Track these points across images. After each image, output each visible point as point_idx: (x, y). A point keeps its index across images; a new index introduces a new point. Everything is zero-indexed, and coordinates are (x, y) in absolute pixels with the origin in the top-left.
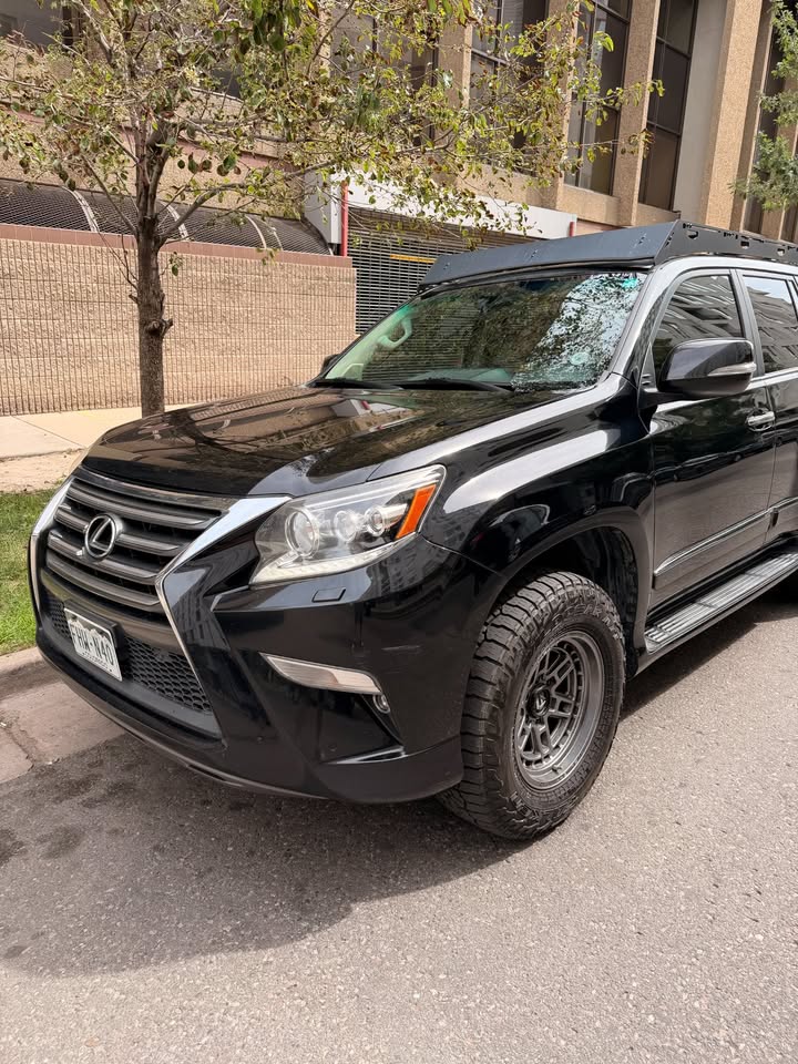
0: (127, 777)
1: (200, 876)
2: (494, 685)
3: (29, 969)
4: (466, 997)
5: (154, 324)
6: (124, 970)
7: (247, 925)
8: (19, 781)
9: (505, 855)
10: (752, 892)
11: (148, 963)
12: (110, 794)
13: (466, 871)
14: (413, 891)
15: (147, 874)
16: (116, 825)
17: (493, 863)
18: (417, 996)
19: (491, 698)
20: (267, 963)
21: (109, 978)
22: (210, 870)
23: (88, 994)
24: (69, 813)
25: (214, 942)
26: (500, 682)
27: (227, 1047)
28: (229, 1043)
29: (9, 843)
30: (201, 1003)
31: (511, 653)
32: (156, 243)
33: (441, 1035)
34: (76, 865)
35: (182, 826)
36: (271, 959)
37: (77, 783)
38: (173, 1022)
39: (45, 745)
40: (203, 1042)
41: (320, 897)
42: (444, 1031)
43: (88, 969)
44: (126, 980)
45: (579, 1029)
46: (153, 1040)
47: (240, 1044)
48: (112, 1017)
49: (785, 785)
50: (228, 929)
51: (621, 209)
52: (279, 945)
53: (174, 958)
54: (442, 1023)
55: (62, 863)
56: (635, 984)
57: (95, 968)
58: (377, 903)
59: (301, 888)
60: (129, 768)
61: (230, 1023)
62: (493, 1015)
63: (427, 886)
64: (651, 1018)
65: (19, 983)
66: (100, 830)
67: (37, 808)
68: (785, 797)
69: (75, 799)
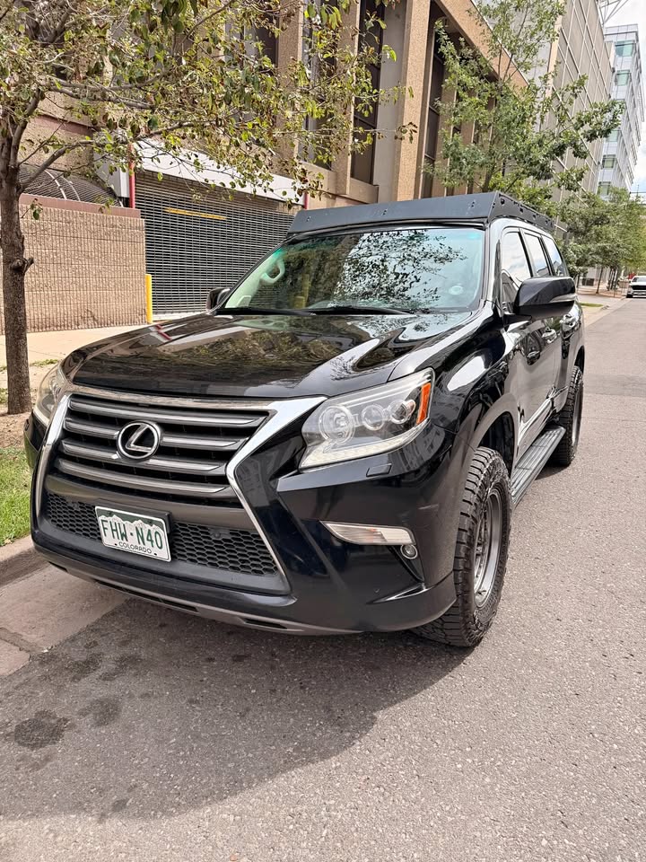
0: (127, 651)
1: (242, 716)
2: (466, 531)
3: (141, 815)
4: (493, 759)
5: (18, 262)
6: (225, 798)
7: (304, 744)
8: (26, 670)
9: (461, 660)
10: (628, 656)
11: (242, 789)
12: (121, 667)
13: (440, 676)
14: (412, 696)
15: (196, 722)
16: (143, 690)
17: (455, 666)
18: (459, 766)
19: (465, 541)
20: (336, 768)
21: (218, 807)
22: (248, 710)
23: (207, 823)
24: (92, 688)
25: (285, 762)
26: (470, 529)
27: (345, 834)
28: (344, 830)
29: (53, 721)
30: (305, 807)
31: (474, 508)
32: (18, 190)
33: (492, 789)
34: (128, 728)
35: (202, 681)
36: (338, 764)
37: (84, 663)
38: (291, 827)
39: (32, 637)
40: (324, 834)
41: (347, 714)
42: (493, 786)
43: (194, 803)
44: (232, 805)
45: (577, 763)
46: (283, 842)
47: (353, 829)
48: (240, 835)
49: (609, 585)
50: (291, 750)
51: (338, 180)
52: (338, 753)
53: (261, 779)
54: (487, 780)
55: (114, 729)
56: (593, 727)
57: (201, 803)
58: (391, 709)
59: (328, 709)
60: (124, 643)
61: (336, 817)
62: (517, 767)
63: (420, 691)
64: (615, 746)
65: (141, 829)
66: (131, 696)
67: (60, 688)
68: (612, 593)
69: (92, 675)
